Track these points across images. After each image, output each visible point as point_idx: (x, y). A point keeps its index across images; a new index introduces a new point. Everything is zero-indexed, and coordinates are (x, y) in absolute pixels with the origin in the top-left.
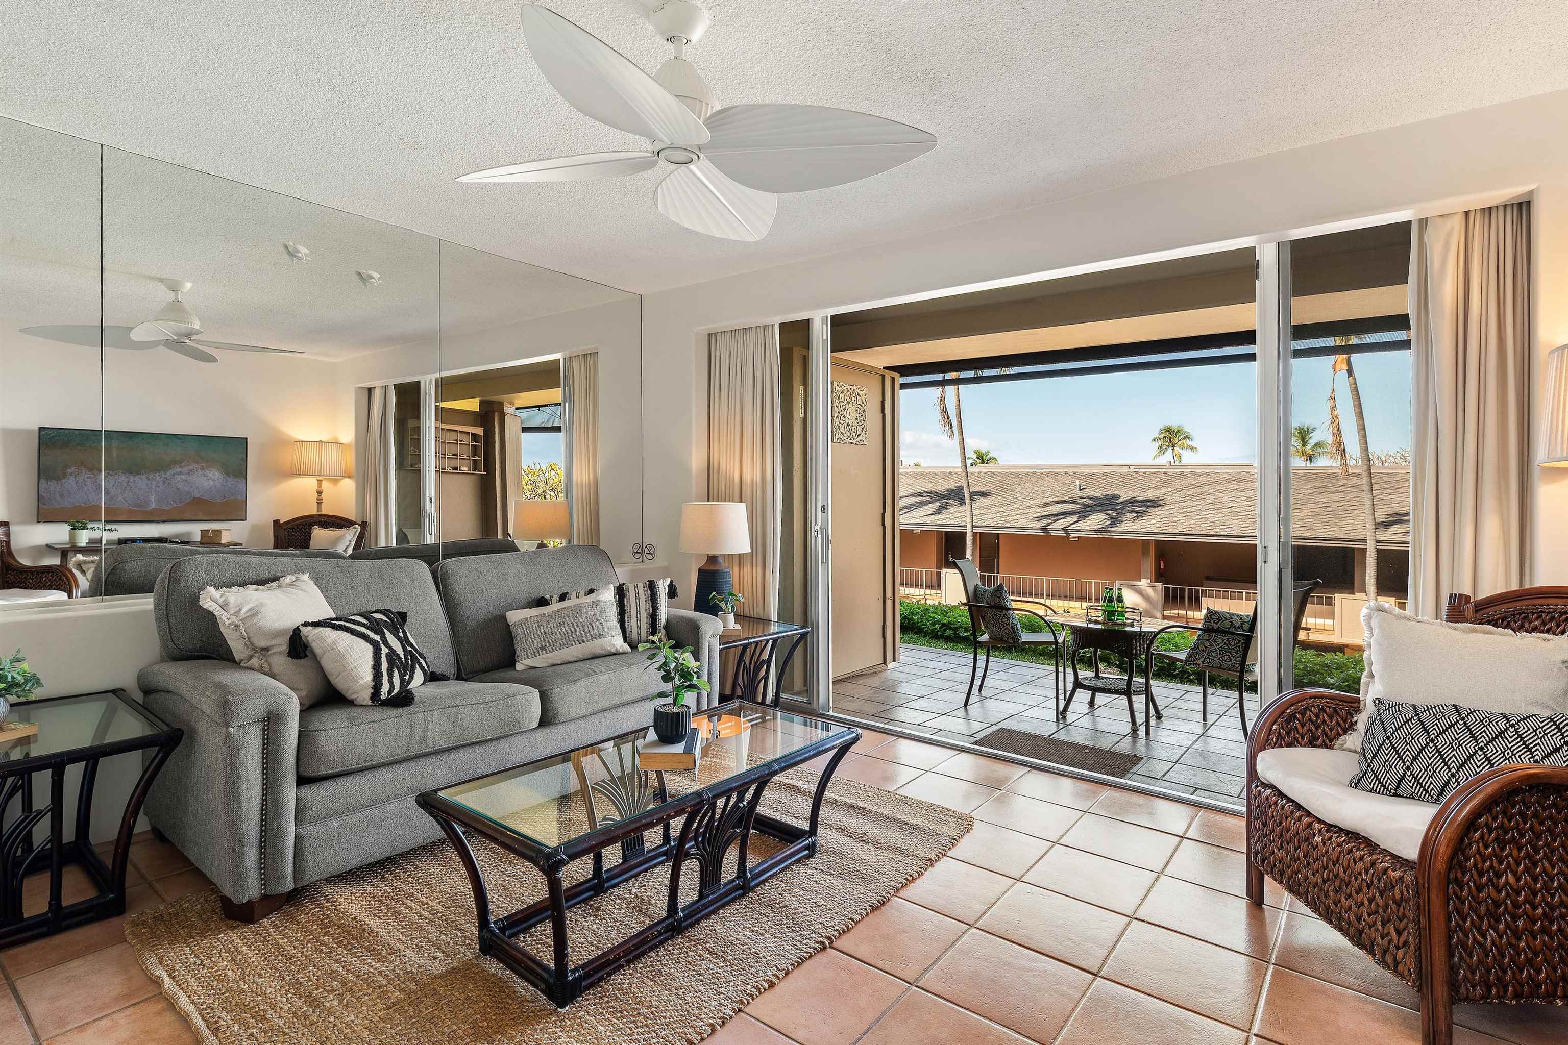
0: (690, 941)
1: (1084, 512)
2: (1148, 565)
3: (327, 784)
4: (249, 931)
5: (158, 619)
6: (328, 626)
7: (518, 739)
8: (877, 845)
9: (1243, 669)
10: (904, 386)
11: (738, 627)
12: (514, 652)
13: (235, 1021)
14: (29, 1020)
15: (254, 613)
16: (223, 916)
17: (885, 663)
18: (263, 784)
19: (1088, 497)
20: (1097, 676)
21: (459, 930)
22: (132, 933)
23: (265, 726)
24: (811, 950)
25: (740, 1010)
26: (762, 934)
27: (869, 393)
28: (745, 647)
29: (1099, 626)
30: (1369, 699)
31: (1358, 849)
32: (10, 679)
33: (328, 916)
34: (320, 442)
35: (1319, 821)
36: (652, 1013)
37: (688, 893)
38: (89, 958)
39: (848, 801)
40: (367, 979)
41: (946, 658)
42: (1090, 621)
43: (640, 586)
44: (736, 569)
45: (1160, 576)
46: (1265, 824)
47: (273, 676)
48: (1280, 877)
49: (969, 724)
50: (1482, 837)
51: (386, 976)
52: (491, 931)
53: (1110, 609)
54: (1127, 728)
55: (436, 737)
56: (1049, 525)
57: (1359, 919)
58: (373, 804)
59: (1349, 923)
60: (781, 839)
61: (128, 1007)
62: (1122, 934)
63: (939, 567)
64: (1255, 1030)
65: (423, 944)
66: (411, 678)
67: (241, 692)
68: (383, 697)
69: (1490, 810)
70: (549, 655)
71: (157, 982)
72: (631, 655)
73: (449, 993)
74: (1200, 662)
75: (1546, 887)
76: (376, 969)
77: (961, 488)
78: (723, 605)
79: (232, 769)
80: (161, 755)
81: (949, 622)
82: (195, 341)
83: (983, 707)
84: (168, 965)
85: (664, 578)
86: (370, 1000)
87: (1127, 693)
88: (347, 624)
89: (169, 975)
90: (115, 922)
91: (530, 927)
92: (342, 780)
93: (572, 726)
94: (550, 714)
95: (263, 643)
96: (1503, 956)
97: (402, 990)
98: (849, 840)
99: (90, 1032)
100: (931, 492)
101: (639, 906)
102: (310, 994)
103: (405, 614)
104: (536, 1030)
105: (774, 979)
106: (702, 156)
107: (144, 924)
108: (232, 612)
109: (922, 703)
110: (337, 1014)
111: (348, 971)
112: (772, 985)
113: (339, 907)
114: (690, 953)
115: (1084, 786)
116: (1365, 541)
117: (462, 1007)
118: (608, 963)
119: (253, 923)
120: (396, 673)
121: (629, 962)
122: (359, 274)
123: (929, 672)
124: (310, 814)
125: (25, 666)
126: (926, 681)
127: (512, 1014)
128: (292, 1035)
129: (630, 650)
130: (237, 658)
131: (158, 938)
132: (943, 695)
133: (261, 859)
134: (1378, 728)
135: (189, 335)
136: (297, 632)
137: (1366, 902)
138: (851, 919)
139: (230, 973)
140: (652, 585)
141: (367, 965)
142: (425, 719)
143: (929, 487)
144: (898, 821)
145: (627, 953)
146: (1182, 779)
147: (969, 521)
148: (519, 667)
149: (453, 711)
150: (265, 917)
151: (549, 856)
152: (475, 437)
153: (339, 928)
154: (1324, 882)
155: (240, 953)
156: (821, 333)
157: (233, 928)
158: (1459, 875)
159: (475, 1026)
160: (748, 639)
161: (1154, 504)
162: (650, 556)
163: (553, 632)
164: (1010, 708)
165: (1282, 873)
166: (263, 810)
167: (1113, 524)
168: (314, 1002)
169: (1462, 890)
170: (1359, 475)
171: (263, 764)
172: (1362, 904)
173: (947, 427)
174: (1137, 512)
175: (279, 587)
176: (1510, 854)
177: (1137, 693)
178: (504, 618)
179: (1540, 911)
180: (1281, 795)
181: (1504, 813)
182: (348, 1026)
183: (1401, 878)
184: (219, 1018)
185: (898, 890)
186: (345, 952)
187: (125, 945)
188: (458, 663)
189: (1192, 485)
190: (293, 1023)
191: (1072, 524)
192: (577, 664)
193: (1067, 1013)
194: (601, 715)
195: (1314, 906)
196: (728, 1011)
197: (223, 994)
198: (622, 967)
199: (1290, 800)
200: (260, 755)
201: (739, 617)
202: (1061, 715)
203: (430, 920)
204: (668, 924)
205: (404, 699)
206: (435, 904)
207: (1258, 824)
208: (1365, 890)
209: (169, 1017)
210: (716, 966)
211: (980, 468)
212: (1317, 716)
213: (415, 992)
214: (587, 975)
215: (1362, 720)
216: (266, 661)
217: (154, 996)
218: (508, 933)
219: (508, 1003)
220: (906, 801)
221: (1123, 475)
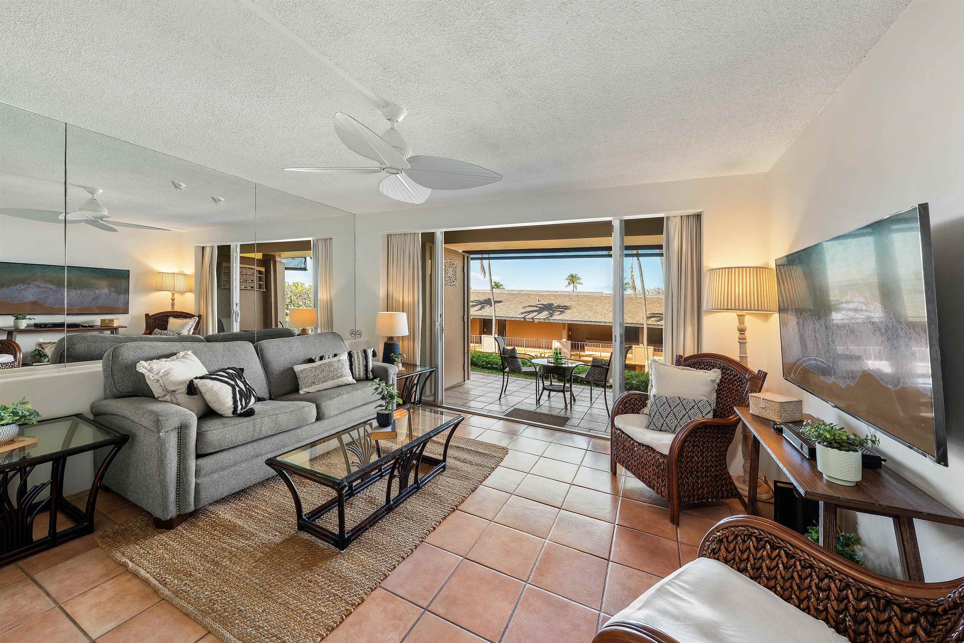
0: (396, 514)
1: (540, 311)
2: (565, 333)
3: (211, 457)
4: (171, 533)
5: (106, 377)
6: (208, 379)
7: (306, 428)
8: (471, 463)
9: (606, 381)
10: (472, 259)
11: (403, 369)
12: (298, 385)
13: (175, 578)
14: (48, 594)
15: (167, 374)
16: (154, 528)
17: (464, 381)
18: (178, 460)
19: (542, 304)
20: (551, 384)
21: (285, 521)
22: (102, 542)
23: (179, 431)
24: (449, 512)
25: (422, 541)
26: (427, 507)
27: (458, 263)
28: (407, 378)
29: (552, 365)
30: (652, 394)
31: (649, 452)
32: (21, 414)
33: (214, 522)
34: (173, 273)
35: (637, 442)
36: (384, 547)
37: (395, 492)
38: (78, 557)
39: (456, 445)
40: (243, 549)
41: (489, 378)
42: (549, 362)
43: (359, 352)
44: (401, 342)
45: (570, 338)
46: (617, 444)
47: (178, 405)
48: (622, 463)
49: (501, 407)
50: (688, 445)
51: (253, 546)
52: (304, 520)
53: (556, 357)
54: (563, 406)
55: (266, 429)
56: (526, 316)
57: (649, 477)
58: (234, 465)
59: (646, 479)
60: (430, 465)
61: (109, 580)
62: (568, 491)
63: (480, 334)
64: (616, 523)
65: (268, 529)
66: (250, 401)
67: (166, 415)
68: (239, 412)
69: (690, 436)
70: (316, 386)
71: (125, 565)
72: (357, 385)
73: (286, 551)
74: (590, 379)
75: (706, 461)
76: (246, 544)
77: (490, 299)
78: (396, 359)
79: (162, 454)
80: (116, 449)
81: (489, 361)
82: (104, 221)
83: (506, 399)
84: (128, 556)
85: (371, 348)
86: (246, 559)
87: (563, 391)
88: (218, 377)
89: (130, 561)
90: (88, 537)
91: (321, 516)
92: (219, 454)
93: (331, 419)
94: (321, 415)
95: (172, 388)
96: (694, 486)
97: (262, 552)
98: (459, 462)
99: (90, 594)
100: (477, 301)
101: (371, 501)
102: (213, 561)
103: (243, 369)
104: (332, 562)
105: (435, 526)
106: (403, 171)
107: (108, 536)
108: (155, 373)
109: (481, 399)
110: (230, 568)
111: (231, 547)
112: (434, 529)
113: (220, 516)
114: (397, 519)
115: (549, 432)
116: (643, 324)
117: (294, 556)
118: (362, 528)
119: (173, 529)
120: (243, 400)
121: (370, 526)
122: (213, 198)
123: (483, 384)
124: (203, 472)
125: (29, 406)
126: (481, 388)
127: (319, 556)
128: (208, 581)
129: (356, 382)
130: (156, 396)
131: (118, 542)
132: (489, 394)
133: (177, 497)
134: (654, 405)
135: (101, 218)
136: (191, 382)
137: (652, 471)
138: (464, 497)
139: (166, 555)
140: (365, 352)
141: (242, 543)
142: (261, 422)
143: (476, 299)
144: (478, 452)
145: (370, 522)
146: (585, 426)
147: (494, 314)
148: (301, 392)
149: (275, 417)
150: (179, 525)
151: (339, 484)
152: (260, 272)
153: (222, 527)
154: (638, 465)
155: (169, 545)
156: (440, 238)
157: (162, 533)
158: (681, 459)
159: (302, 564)
160: (409, 374)
161: (566, 308)
162: (359, 336)
163: (318, 375)
164: (517, 399)
165: (623, 462)
166: (178, 472)
167: (551, 316)
168: (217, 564)
169: (682, 464)
170: (641, 298)
171: (178, 449)
172: (651, 472)
173: (483, 273)
174: (561, 311)
175: (177, 358)
176: (696, 450)
177: (567, 391)
178: (293, 369)
179: (705, 469)
180: (623, 433)
181: (694, 436)
182: (237, 572)
183: (663, 462)
184: (165, 578)
185: (482, 482)
186: (227, 538)
187: (98, 549)
188: (270, 391)
189: (581, 300)
190: (207, 575)
191: (535, 316)
192: (331, 390)
193: (551, 525)
194: (344, 413)
195: (634, 473)
196: (417, 542)
197: (164, 566)
198: (367, 529)
199: (626, 434)
200: (176, 445)
201: (404, 364)
202: (538, 401)
203: (269, 518)
204: (387, 507)
205: (250, 413)
206: (269, 510)
207: (615, 444)
208: (652, 466)
209: (135, 581)
210: (410, 524)
211: (497, 290)
212: (635, 402)
213: (269, 552)
214: (353, 534)
215: (649, 402)
216: (174, 397)
217: (123, 572)
218: (311, 519)
219: (316, 552)
220: (481, 444)
221: (555, 295)
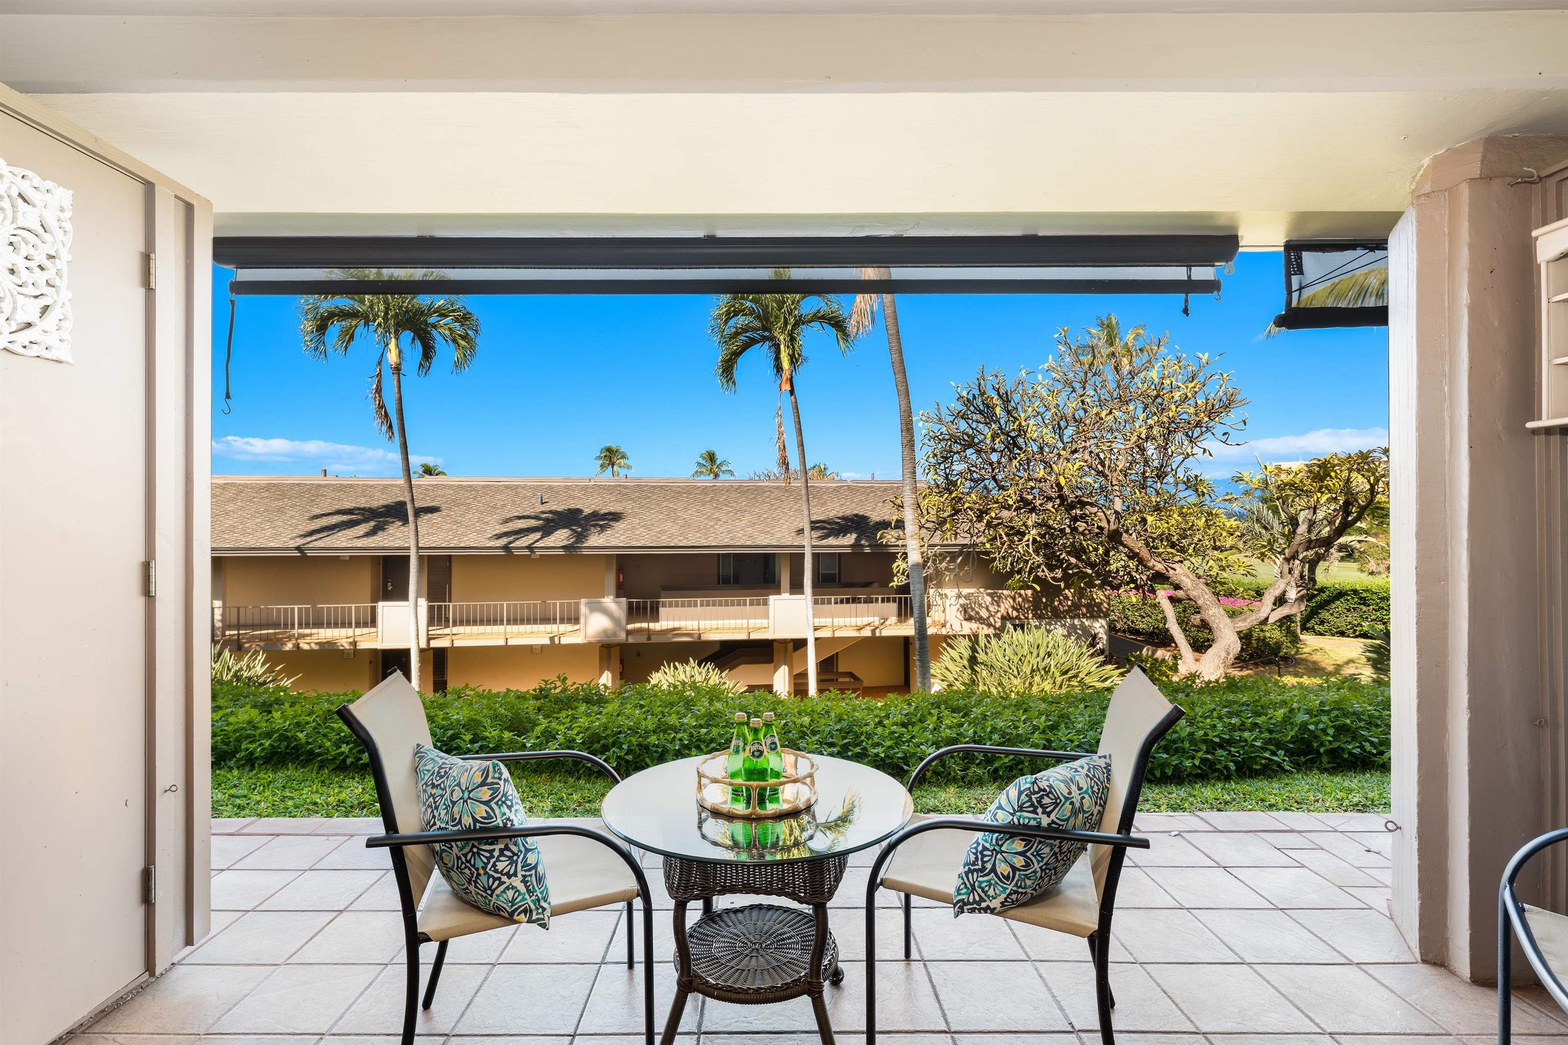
1: (548, 527)
2: (610, 580)
19: (551, 512)
45: (621, 591)
56: (511, 543)
63: (375, 599)
77: (402, 504)
100: (363, 509)
116: (802, 546)
143: (363, 503)
147: (413, 543)
161: (616, 517)
167: (579, 540)
173: (385, 428)
174: (601, 526)
189: (649, 497)
191: (537, 541)
211: (428, 480)
221: (585, 488)
